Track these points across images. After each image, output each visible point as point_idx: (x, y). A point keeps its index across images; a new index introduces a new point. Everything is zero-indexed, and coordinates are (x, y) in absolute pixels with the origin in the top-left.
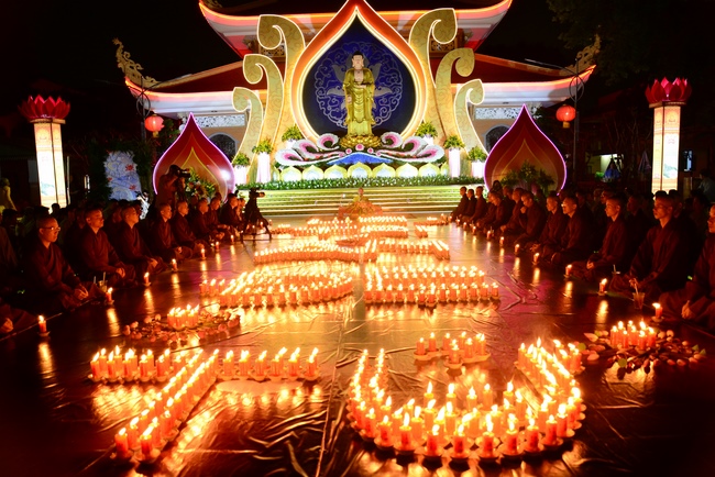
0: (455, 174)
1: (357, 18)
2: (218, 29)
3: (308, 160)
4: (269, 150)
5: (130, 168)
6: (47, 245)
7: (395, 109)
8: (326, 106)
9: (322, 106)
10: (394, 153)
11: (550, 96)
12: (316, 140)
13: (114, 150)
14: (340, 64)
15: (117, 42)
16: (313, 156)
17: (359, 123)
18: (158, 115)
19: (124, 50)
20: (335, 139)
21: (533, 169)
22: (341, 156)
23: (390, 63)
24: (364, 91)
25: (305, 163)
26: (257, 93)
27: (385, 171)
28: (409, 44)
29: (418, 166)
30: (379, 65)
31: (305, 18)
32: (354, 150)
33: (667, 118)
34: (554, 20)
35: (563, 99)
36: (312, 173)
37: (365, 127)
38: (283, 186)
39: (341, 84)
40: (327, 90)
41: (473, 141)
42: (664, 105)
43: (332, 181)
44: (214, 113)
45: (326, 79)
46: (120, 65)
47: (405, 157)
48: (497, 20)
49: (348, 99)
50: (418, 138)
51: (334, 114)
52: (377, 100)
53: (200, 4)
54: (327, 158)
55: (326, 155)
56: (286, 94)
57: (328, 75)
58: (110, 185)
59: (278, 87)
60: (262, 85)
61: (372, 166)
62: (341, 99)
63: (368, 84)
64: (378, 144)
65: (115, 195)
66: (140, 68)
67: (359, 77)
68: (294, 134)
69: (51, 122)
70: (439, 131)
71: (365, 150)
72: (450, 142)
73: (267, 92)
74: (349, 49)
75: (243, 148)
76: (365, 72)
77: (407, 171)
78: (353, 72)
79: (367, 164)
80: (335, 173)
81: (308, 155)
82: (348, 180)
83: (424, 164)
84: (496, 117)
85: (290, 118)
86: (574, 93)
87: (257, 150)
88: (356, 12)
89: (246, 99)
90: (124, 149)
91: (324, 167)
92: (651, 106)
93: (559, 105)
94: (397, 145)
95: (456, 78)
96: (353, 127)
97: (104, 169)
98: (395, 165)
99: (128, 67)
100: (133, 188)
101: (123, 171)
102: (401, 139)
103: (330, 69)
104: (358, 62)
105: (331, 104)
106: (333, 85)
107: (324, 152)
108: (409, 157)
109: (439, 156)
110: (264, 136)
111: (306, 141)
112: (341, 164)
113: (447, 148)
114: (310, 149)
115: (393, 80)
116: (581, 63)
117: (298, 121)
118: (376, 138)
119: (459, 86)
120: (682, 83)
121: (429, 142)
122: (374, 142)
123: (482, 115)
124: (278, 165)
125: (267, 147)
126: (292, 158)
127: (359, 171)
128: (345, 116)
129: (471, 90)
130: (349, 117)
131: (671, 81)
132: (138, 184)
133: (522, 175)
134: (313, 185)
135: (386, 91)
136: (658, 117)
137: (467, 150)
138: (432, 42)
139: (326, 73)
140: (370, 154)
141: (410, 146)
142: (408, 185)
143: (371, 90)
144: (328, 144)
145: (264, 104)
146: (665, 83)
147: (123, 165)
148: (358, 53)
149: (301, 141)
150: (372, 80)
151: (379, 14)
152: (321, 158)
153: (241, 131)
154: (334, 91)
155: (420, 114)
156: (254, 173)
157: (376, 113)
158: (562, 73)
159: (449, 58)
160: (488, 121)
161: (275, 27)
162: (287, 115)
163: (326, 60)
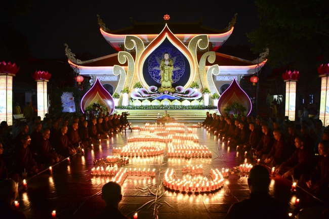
0: (207, 104)
1: (167, 38)
2: (107, 39)
3: (144, 97)
4: (128, 92)
5: (71, 99)
6: (63, 134)
7: (182, 77)
8: (152, 74)
9: (151, 73)
10: (181, 95)
11: (248, 72)
12: (148, 88)
13: (65, 91)
14: (159, 57)
15: (66, 45)
16: (146, 95)
17: (166, 82)
18: (81, 75)
19: (68, 48)
20: (156, 88)
21: (237, 104)
22: (159, 96)
23: (180, 57)
24: (169, 69)
25: (143, 98)
26: (123, 67)
27: (177, 103)
28: (188, 49)
29: (191, 101)
30: (175, 58)
31: (145, 36)
32: (164, 93)
33: (291, 86)
34: (249, 41)
35: (254, 73)
36: (146, 103)
37: (169, 84)
38: (134, 108)
39: (159, 65)
40: (153, 67)
41: (214, 90)
42: (289, 81)
43: (154, 106)
44: (105, 75)
45: (153, 63)
46: (66, 54)
47: (185, 97)
48: (226, 39)
49: (162, 72)
50: (191, 89)
51: (156, 77)
52: (174, 72)
53: (101, 29)
54: (152, 96)
55: (152, 95)
56: (136, 69)
57: (154, 61)
58: (63, 106)
59: (132, 65)
60: (126, 64)
61: (171, 100)
62: (159, 71)
63: (170, 66)
64: (174, 91)
65: (65, 110)
66: (75, 56)
67: (167, 63)
68: (138, 86)
69: (44, 81)
70: (200, 86)
71: (169, 94)
72: (205, 91)
73: (128, 67)
74: (163, 51)
75: (117, 91)
76: (169, 61)
77: (186, 103)
78: (164, 60)
79: (169, 99)
80: (155, 103)
81: (144, 95)
82: (161, 106)
83: (193, 100)
84: (225, 80)
85: (137, 79)
86: (257, 71)
87: (123, 92)
88: (166, 35)
89: (119, 70)
90: (69, 91)
91: (151, 100)
92: (285, 81)
93: (252, 76)
94: (182, 92)
95: (208, 64)
96: (164, 84)
97: (61, 99)
98: (181, 100)
99: (70, 55)
100: (72, 107)
101: (68, 100)
102: (184, 89)
103: (155, 59)
104: (167, 56)
105: (155, 73)
106: (156, 65)
107: (151, 94)
108: (187, 97)
109: (199, 97)
110: (126, 86)
111: (144, 89)
112: (158, 99)
113: (203, 93)
114: (145, 92)
115: (181, 64)
116: (261, 58)
117: (140, 80)
118: (173, 89)
119: (209, 67)
120: (296, 73)
121: (196, 91)
122: (172, 90)
123: (218, 79)
124: (131, 99)
125: (127, 91)
126: (137, 96)
127: (166, 102)
128: (161, 79)
129: (214, 69)
130: (162, 79)
131: (292, 72)
132: (74, 105)
133: (233, 107)
134: (146, 108)
135: (178, 68)
136: (287, 86)
137: (212, 94)
138: (198, 47)
139: (153, 60)
140: (171, 95)
141: (188, 92)
142: (186, 109)
143: (172, 68)
144: (153, 90)
145: (126, 72)
146: (290, 72)
147: (69, 98)
148: (167, 53)
149: (142, 89)
150: (172, 64)
151: (174, 35)
152: (150, 96)
153: (116, 83)
154: (156, 68)
155: (192, 78)
156: (121, 102)
157: (173, 78)
159: (205, 55)
160: (221, 82)
161: (132, 40)
162: (136, 77)
163: (153, 55)
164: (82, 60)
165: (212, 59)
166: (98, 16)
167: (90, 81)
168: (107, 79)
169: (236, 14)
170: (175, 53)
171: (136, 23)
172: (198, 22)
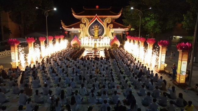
2: (75, 17)
7: (101, 33)
8: (92, 32)
15: (61, 20)
18: (67, 31)
19: (62, 22)
20: (93, 37)
23: (101, 26)
28: (104, 23)
30: (99, 26)
37: (97, 36)
44: (75, 31)
49: (95, 31)
50: (104, 37)
53: (73, 14)
56: (86, 30)
57: (92, 27)
59: (85, 28)
60: (83, 28)
64: (98, 38)
67: (96, 28)
68: (87, 36)
70: (107, 36)
75: (80, 37)
84: (117, 33)
88: (96, 18)
89: (80, 30)
93: (126, 32)
96: (95, 35)
99: (63, 24)
102: (102, 37)
104: (96, 26)
106: (93, 29)
114: (89, 38)
115: (101, 28)
119: (111, 29)
123: (115, 32)
127: (96, 42)
128: (94, 33)
135: (100, 30)
138: (107, 23)
143: (98, 30)
145: (83, 31)
155: (105, 33)
157: (98, 33)
159: (109, 25)
161: (85, 20)
162: (86, 33)
163: (92, 25)
164: (67, 26)
165: (111, 27)
166: (72, 8)
167: (70, 33)
169: (122, 8)
170: (99, 24)
171: (85, 9)
172: (109, 9)
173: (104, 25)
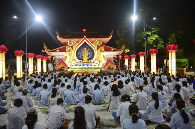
0: (101, 67)
1: (85, 42)
2: (60, 41)
4: (70, 62)
7: (91, 57)
9: (79, 56)
12: (78, 61)
15: (44, 43)
16: (78, 64)
17: (85, 59)
18: (50, 56)
19: (45, 45)
20: (81, 61)
21: (111, 67)
23: (90, 49)
27: (89, 66)
28: (94, 45)
29: (95, 66)
30: (88, 49)
36: (78, 67)
37: (86, 59)
38: (73, 69)
39: (82, 52)
41: (104, 61)
46: (44, 47)
47: (93, 64)
48: (109, 40)
49: (84, 55)
50: (95, 61)
51: (81, 57)
52: (88, 54)
53: (57, 37)
56: (73, 53)
57: (80, 50)
58: (49, 68)
60: (69, 52)
61: (88, 66)
62: (82, 54)
64: (88, 62)
66: (47, 48)
67: (86, 51)
68: (74, 60)
70: (98, 60)
73: (70, 53)
74: (84, 46)
75: (66, 62)
77: (93, 66)
78: (84, 50)
80: (82, 67)
82: (84, 68)
84: (109, 57)
85: (74, 57)
88: (85, 40)
89: (66, 54)
90: (51, 63)
91: (80, 65)
92: (125, 59)
93: (119, 55)
94: (91, 62)
95: (101, 51)
96: (84, 59)
97: (48, 66)
98: (91, 65)
100: (52, 69)
102: (92, 61)
104: (85, 49)
106: (81, 52)
109: (98, 64)
110: (69, 60)
111: (76, 61)
112: (83, 65)
113: (100, 62)
114: (77, 63)
115: (91, 51)
119: (102, 52)
121: (97, 62)
122: (88, 61)
123: (106, 57)
124: (72, 65)
126: (74, 64)
127: (86, 66)
129: (104, 53)
130: (84, 57)
134: (78, 68)
135: (90, 53)
137: (103, 63)
138: (97, 45)
140: (87, 64)
141: (94, 62)
142: (93, 69)
143: (87, 53)
144: (80, 62)
145: (70, 55)
147: (51, 65)
151: (87, 39)
155: (95, 57)
158: (119, 50)
159: (100, 48)
160: (107, 58)
161: (71, 42)
162: (73, 57)
163: (80, 48)
165: (103, 50)
166: (56, 31)
167: (53, 58)
168: (60, 57)
169: (113, 30)
170: (88, 47)
171: (71, 33)
172: (97, 32)
173: (94, 48)
